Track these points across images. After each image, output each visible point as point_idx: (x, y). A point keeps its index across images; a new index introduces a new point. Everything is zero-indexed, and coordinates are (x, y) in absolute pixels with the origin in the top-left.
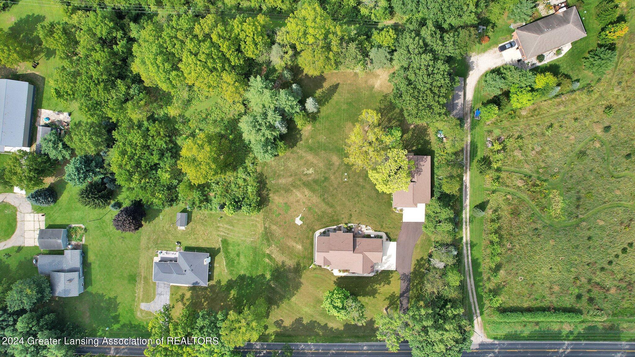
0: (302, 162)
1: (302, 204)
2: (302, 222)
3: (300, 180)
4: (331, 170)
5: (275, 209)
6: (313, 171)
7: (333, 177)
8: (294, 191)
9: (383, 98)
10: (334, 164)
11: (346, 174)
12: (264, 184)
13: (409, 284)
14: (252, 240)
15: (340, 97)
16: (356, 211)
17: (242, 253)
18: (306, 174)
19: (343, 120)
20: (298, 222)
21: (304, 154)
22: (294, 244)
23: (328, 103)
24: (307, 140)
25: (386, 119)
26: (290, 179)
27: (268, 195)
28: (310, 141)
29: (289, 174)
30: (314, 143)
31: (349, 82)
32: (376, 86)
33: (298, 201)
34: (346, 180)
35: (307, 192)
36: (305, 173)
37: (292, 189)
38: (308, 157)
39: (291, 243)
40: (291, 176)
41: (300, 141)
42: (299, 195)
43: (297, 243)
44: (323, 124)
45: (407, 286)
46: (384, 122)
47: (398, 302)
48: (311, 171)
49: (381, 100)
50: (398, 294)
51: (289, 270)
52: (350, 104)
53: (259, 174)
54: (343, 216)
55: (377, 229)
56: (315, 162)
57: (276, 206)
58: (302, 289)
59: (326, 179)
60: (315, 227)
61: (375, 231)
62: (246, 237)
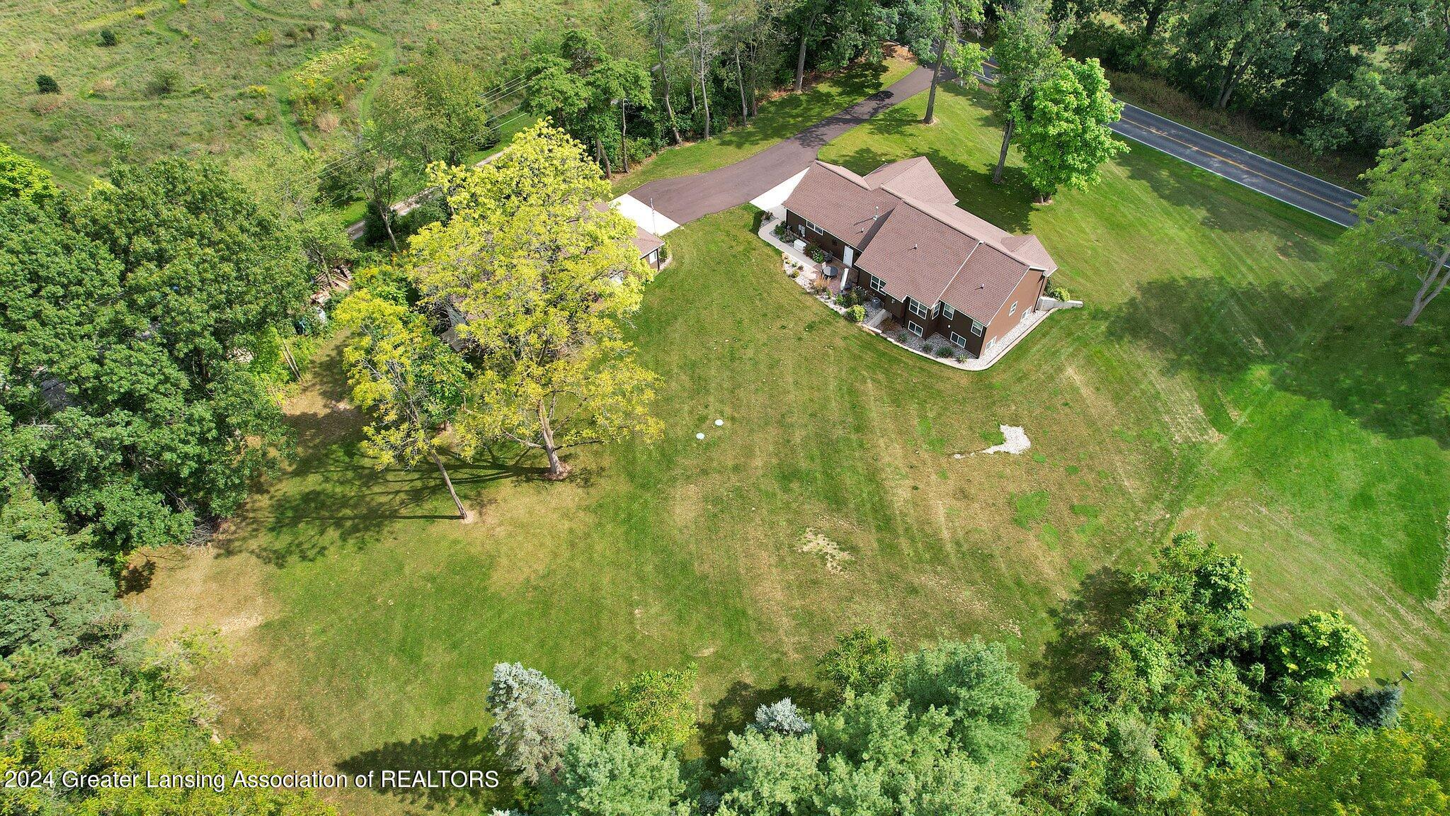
0: (824, 602)
1: (952, 476)
2: (1003, 428)
3: (889, 549)
4: (738, 489)
5: (1080, 539)
6: (810, 536)
7: (758, 462)
8: (945, 534)
9: (293, 559)
10: (706, 499)
11: (700, 436)
12: (1065, 654)
13: (816, 126)
14: (1263, 510)
15: (409, 708)
16: (784, 327)
17: (1338, 496)
18: (844, 545)
19: (500, 614)
20: (1016, 440)
21: (786, 622)
22: (1085, 392)
23: (473, 732)
24: (712, 668)
25: (376, 489)
26: (928, 580)
27: (1079, 606)
28: (707, 652)
29: (916, 602)
30: (699, 626)
31: (302, 732)
32: (255, 621)
33: (962, 494)
34: (719, 422)
35: (900, 495)
36: (846, 556)
37: (949, 547)
38: (779, 595)
39: (1098, 403)
40: (914, 590)
41: (746, 687)
42: (940, 510)
43: (1075, 390)
44: (586, 672)
45: (823, 126)
46: (397, 487)
47: (881, 116)
48: (815, 543)
49: (304, 558)
50: (867, 127)
51: (1159, 342)
52: (410, 652)
53: (1058, 713)
54: (840, 343)
55: (771, 253)
56: (766, 558)
57: (1067, 544)
58: (1152, 273)
59: (787, 476)
60: (964, 382)
61: (779, 253)
62: (1289, 535)
